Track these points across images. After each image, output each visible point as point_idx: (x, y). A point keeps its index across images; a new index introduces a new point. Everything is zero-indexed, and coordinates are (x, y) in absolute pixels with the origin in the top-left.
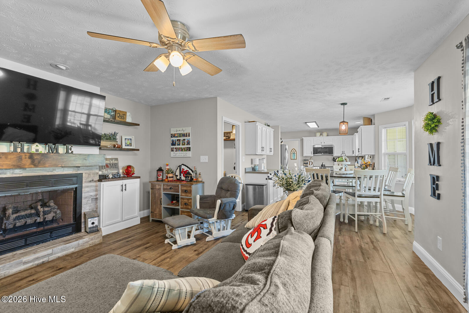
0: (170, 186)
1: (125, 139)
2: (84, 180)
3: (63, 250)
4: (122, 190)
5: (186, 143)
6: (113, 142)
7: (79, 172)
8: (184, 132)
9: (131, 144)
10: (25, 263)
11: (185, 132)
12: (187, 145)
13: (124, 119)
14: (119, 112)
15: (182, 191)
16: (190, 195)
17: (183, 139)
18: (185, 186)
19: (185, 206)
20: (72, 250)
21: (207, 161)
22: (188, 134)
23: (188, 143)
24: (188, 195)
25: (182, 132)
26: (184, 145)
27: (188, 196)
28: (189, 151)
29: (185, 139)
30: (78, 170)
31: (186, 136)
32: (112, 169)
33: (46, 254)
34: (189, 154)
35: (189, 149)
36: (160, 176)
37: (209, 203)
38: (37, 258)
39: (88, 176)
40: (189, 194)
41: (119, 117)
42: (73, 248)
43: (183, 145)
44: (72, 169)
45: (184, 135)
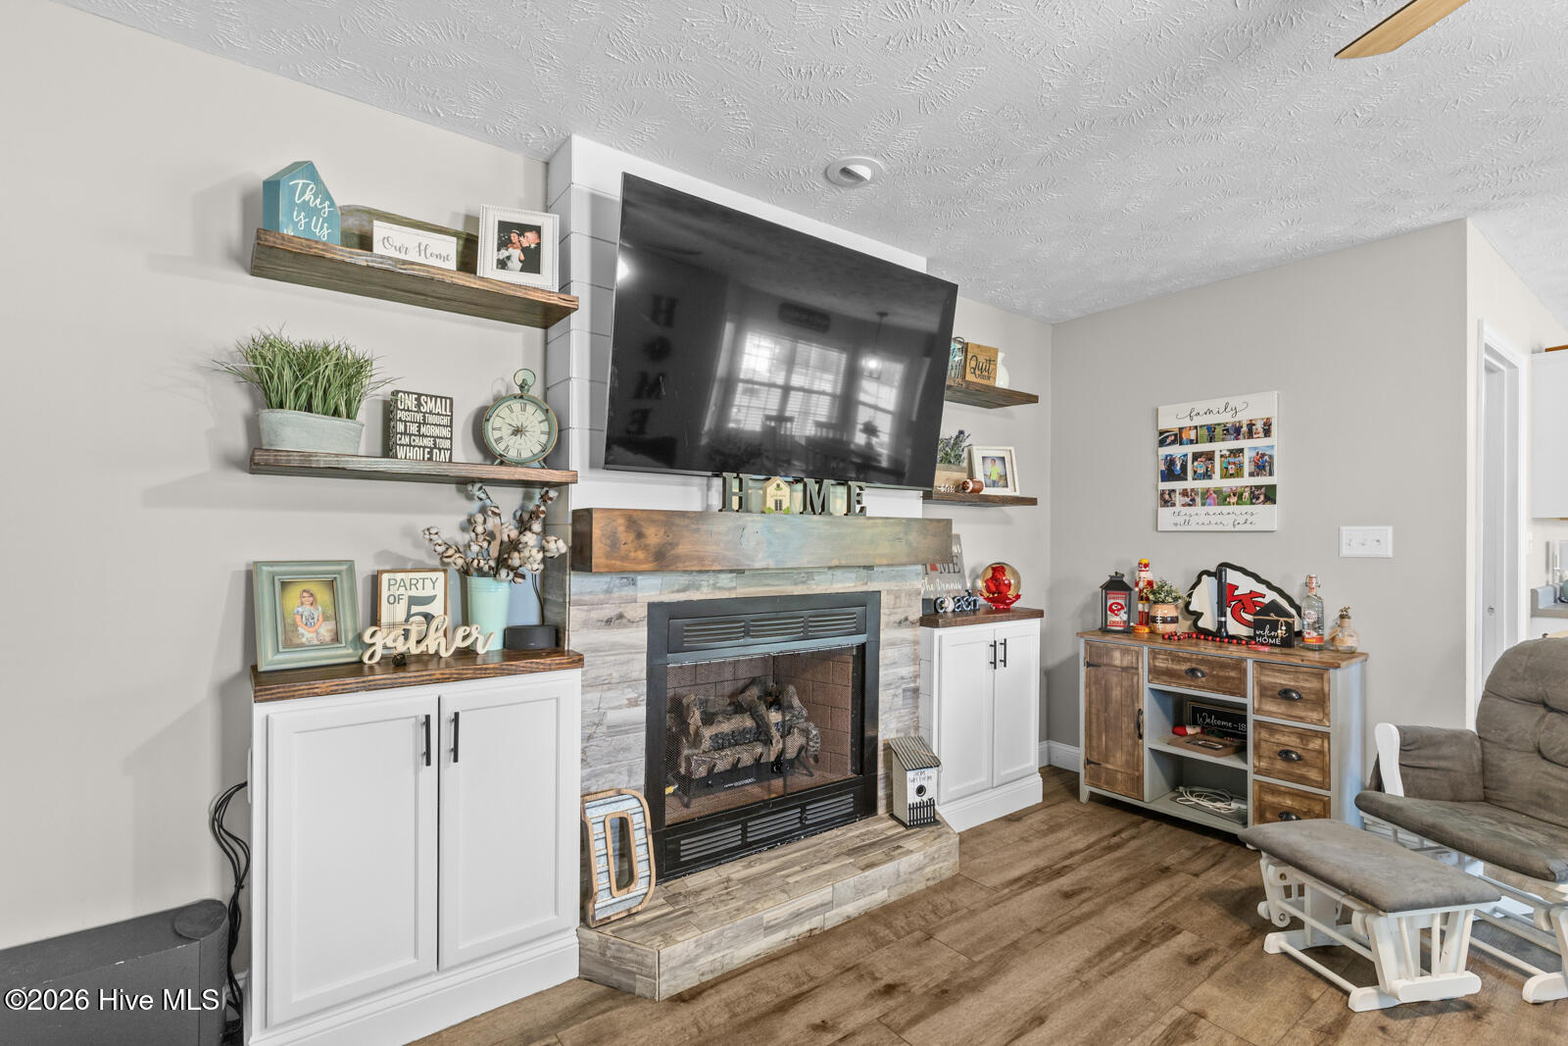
0: (1189, 660)
1: (984, 458)
2: (884, 619)
3: (859, 892)
4: (994, 663)
5: (1247, 468)
6: (953, 470)
7: (872, 587)
8: (1237, 419)
9: (1006, 479)
10: (770, 929)
11: (1243, 418)
12: (1251, 474)
13: (989, 378)
14: (976, 351)
15: (1264, 691)
16: (1315, 716)
17: (1231, 451)
18: (1279, 671)
19: (1280, 765)
20: (880, 897)
21: (1390, 554)
22: (1259, 426)
23: (1263, 465)
24: (1303, 714)
25: (1227, 418)
26: (1238, 474)
27: (1301, 719)
28: (1264, 502)
29: (1241, 451)
30: (870, 579)
31: (1250, 434)
32: (946, 574)
33: (819, 902)
34: (1263, 515)
35: (1269, 495)
36: (1119, 610)
37: (1447, 770)
38: (797, 916)
39: (895, 604)
40: (1312, 710)
41: (975, 369)
42: (884, 888)
43: (1232, 475)
44: (853, 575)
45: (1235, 431)
